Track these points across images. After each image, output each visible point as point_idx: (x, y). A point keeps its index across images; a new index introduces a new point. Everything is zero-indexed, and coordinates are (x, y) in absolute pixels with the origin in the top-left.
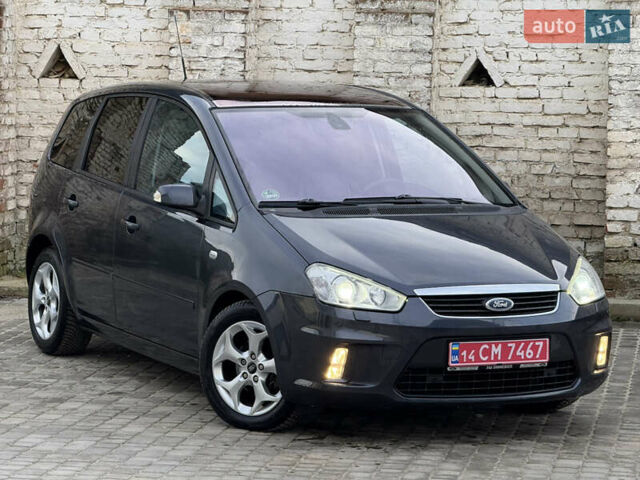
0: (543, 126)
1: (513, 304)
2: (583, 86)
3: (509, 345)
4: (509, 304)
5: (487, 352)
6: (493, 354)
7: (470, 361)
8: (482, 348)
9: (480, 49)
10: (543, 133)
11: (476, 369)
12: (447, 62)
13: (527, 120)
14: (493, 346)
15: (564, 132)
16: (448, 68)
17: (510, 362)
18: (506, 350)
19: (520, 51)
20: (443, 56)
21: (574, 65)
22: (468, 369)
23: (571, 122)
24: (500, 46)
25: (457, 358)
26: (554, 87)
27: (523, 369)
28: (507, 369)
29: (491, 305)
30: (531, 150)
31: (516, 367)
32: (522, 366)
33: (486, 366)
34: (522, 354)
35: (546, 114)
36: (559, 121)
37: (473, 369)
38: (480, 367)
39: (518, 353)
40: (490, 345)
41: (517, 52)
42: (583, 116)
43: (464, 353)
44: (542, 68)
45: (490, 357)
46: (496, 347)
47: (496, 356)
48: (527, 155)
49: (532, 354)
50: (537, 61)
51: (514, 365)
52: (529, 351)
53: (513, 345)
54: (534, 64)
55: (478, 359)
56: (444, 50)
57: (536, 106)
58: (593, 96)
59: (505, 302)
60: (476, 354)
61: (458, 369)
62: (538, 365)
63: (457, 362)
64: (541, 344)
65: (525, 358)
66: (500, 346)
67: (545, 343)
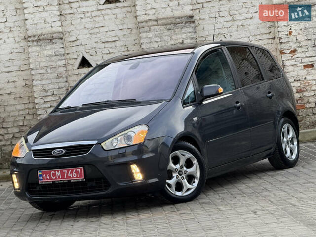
1: (64, 151)
3: (64, 171)
4: (62, 151)
5: (54, 175)
6: (57, 175)
7: (48, 179)
8: (52, 172)
9: (84, 52)
11: (51, 182)
12: (70, 59)
14: (56, 172)
16: (71, 62)
17: (65, 179)
18: (63, 174)
19: (101, 50)
20: (68, 57)
22: (48, 183)
24: (92, 49)
25: (42, 178)
27: (73, 182)
28: (65, 183)
29: (54, 153)
31: (69, 181)
32: (72, 181)
33: (55, 181)
34: (71, 175)
38: (52, 181)
39: (69, 175)
41: (100, 51)
43: (45, 175)
45: (56, 177)
47: (59, 176)
49: (76, 175)
50: (109, 53)
51: (68, 180)
52: (74, 174)
53: (66, 171)
54: (108, 55)
55: (51, 178)
56: (68, 54)
59: (60, 151)
60: (50, 176)
61: (44, 183)
62: (80, 180)
63: (42, 180)
64: (79, 170)
65: (73, 177)
66: (59, 171)
67: (81, 169)
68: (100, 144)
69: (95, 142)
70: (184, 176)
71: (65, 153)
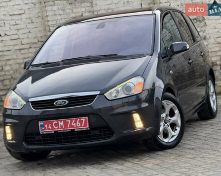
0: (22, 49)
1: (67, 102)
2: (34, 32)
3: (67, 121)
4: (65, 102)
5: (57, 125)
6: (60, 125)
7: (50, 129)
8: (54, 123)
10: (23, 52)
11: (53, 132)
13: (16, 48)
15: (31, 50)
17: (69, 129)
18: (66, 124)
21: (30, 24)
22: (50, 132)
23: (32, 46)
24: (1, 20)
25: (43, 128)
26: (24, 34)
28: (68, 132)
29: (56, 103)
30: (19, 59)
31: (73, 131)
32: (76, 130)
33: (57, 131)
34: (75, 125)
35: (23, 44)
36: (28, 46)
37: (51, 132)
38: (55, 131)
39: (72, 125)
40: (58, 121)
41: (8, 22)
42: (36, 43)
44: (18, 27)
45: (59, 127)
46: (61, 122)
47: (61, 126)
48: (18, 61)
50: (16, 24)
51: (71, 130)
53: (69, 121)
54: (15, 26)
55: (53, 128)
57: (18, 42)
58: (39, 35)
59: (63, 102)
60: (52, 126)
61: (45, 133)
62: (85, 129)
63: (43, 130)
64: (84, 120)
65: (77, 127)
66: (62, 122)
67: (86, 119)
68: (103, 94)
69: (98, 93)
70: (168, 124)
71: (68, 103)
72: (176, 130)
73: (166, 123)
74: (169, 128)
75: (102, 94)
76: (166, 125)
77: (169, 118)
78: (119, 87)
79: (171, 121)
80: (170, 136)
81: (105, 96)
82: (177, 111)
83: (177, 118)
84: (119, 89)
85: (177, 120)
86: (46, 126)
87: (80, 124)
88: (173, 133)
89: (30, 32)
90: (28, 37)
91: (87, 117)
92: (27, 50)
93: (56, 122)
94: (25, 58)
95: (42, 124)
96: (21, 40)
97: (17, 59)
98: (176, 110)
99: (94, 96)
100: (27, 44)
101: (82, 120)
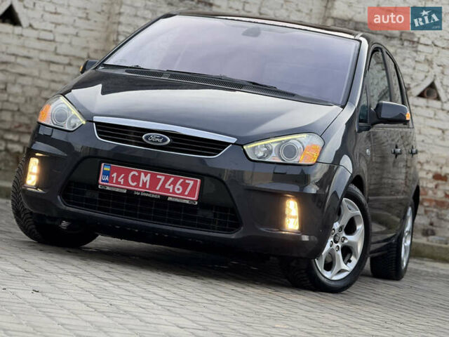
0: (53, 63)
1: (169, 140)
2: (86, 37)
3: (158, 177)
4: (165, 140)
5: (136, 179)
6: (142, 181)
7: (120, 184)
8: (132, 173)
10: (53, 67)
11: (125, 191)
13: (43, 56)
14: (142, 174)
15: (69, 69)
17: (157, 192)
18: (154, 181)
19: (44, 3)
21: (82, 21)
22: (117, 190)
23: (74, 63)
25: (107, 179)
26: (66, 35)
29: (147, 138)
30: (43, 79)
33: (133, 191)
35: (57, 54)
36: (66, 60)
37: (122, 191)
38: (128, 190)
39: (167, 186)
40: (140, 173)
41: (42, 4)
44: (58, 18)
45: (139, 184)
46: (145, 176)
47: (144, 184)
48: (40, 83)
50: (55, 13)
51: (161, 196)
53: (163, 178)
54: (53, 15)
55: (126, 183)
57: (51, 47)
58: (93, 46)
59: (161, 137)
60: (126, 178)
61: (108, 188)
62: (187, 202)
63: (107, 181)
64: (192, 183)
65: (174, 192)
66: (149, 175)
67: (196, 182)
68: (242, 146)
69: (233, 140)
70: (339, 245)
71: (170, 144)
72: (350, 261)
73: (336, 242)
74: (340, 253)
75: (240, 145)
76: (335, 245)
77: (344, 235)
78: (273, 143)
79: (346, 241)
80: (336, 269)
81: (244, 151)
82: (360, 227)
83: (357, 240)
84: (274, 146)
85: (356, 244)
86: (115, 175)
87: (182, 190)
88: (344, 266)
89: (77, 35)
90: (70, 43)
91: (199, 180)
92: (61, 67)
93: (137, 174)
94: (54, 81)
95: (107, 169)
96: (58, 45)
97: (39, 78)
98: (360, 223)
99: (223, 145)
100: (66, 56)
101: (187, 181)
